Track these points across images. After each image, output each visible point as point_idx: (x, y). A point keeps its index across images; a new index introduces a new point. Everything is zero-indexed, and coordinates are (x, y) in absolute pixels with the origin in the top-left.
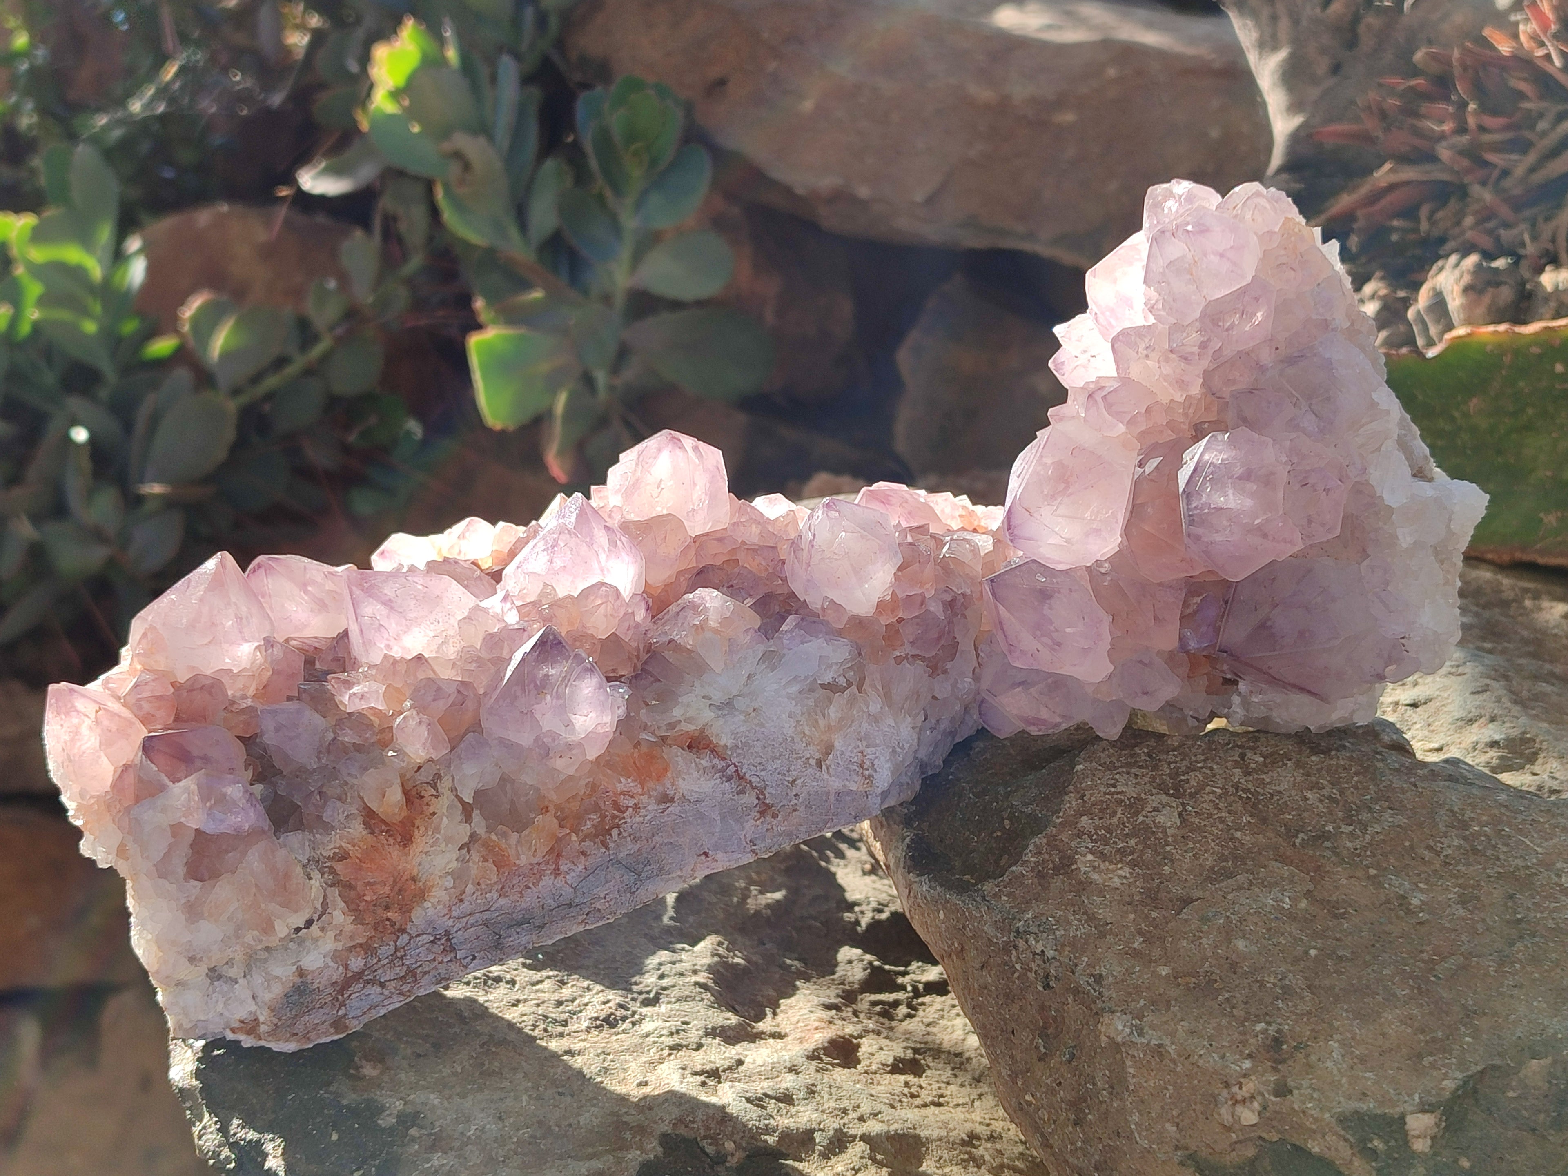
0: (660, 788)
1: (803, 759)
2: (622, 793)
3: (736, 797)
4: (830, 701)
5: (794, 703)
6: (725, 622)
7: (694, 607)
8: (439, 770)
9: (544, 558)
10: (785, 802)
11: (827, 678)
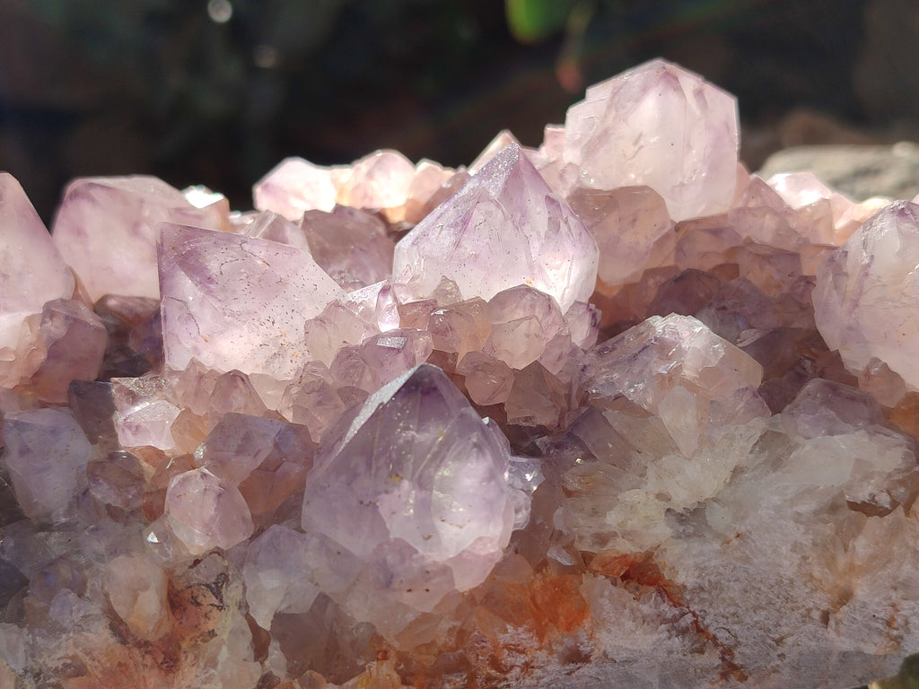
0: (569, 642)
1: (803, 610)
2: (507, 646)
3: (689, 657)
4: (859, 529)
5: (802, 530)
6: (708, 374)
7: (663, 348)
8: (227, 568)
9: (447, 238)
10: (762, 663)
11: (862, 495)
